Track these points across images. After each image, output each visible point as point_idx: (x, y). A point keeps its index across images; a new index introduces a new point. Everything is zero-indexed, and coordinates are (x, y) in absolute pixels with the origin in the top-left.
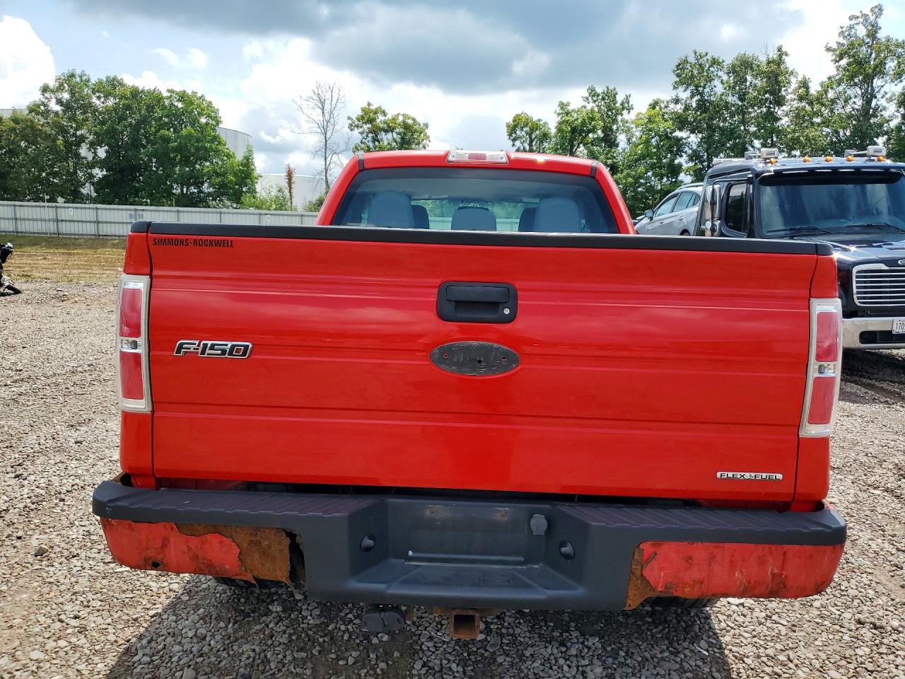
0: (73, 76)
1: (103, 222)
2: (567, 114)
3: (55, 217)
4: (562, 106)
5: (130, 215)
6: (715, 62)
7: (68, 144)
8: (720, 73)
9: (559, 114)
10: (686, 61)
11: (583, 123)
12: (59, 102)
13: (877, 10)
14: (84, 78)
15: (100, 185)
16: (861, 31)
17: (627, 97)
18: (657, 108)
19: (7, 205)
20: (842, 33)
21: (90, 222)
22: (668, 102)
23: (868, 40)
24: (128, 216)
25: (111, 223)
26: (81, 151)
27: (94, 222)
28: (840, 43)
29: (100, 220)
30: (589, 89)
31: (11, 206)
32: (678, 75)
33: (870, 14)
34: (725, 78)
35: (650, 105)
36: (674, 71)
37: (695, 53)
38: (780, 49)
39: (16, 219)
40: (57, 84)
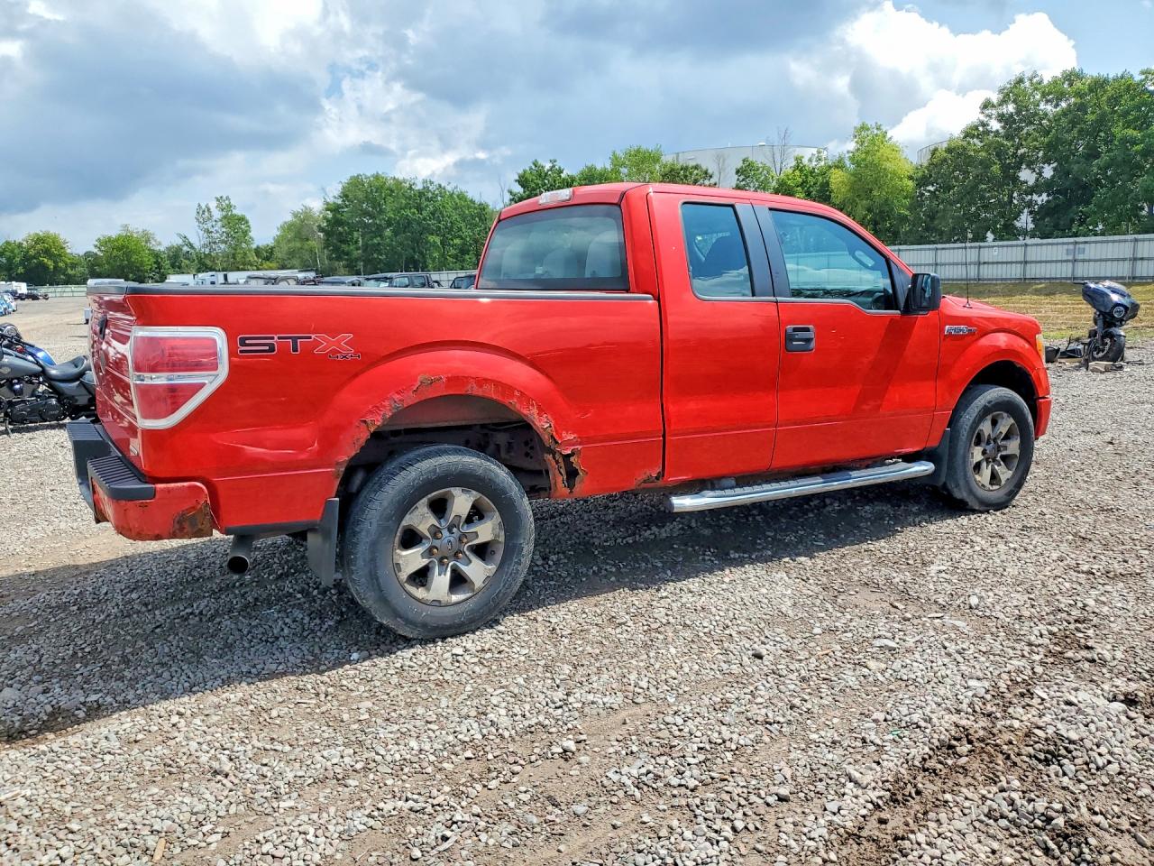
0: (1021, 81)
1: (1032, 262)
3: (977, 259)
5: (1067, 250)
7: (1005, 168)
12: (1001, 118)
14: (1035, 80)
15: (1040, 215)
19: (929, 249)
21: (1016, 262)
24: (1065, 252)
25: (1041, 262)
26: (1020, 174)
27: (1021, 262)
29: (1028, 259)
31: (932, 249)
39: (936, 264)
40: (1001, 96)
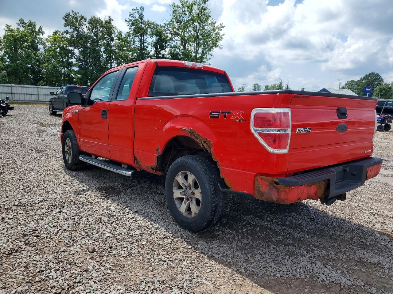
2: (11, 31)
4: (8, 26)
6: (82, 17)
8: (85, 23)
9: (6, 31)
10: (69, 15)
11: (21, 37)
13: (142, 8)
16: (137, 16)
17: (41, 27)
18: (58, 34)
20: (130, 15)
22: (63, 32)
23: (139, 20)
28: (130, 19)
30: (20, 20)
32: (66, 21)
33: (140, 9)
34: (88, 25)
35: (54, 32)
36: (63, 18)
37: (73, 12)
38: (109, 17)
